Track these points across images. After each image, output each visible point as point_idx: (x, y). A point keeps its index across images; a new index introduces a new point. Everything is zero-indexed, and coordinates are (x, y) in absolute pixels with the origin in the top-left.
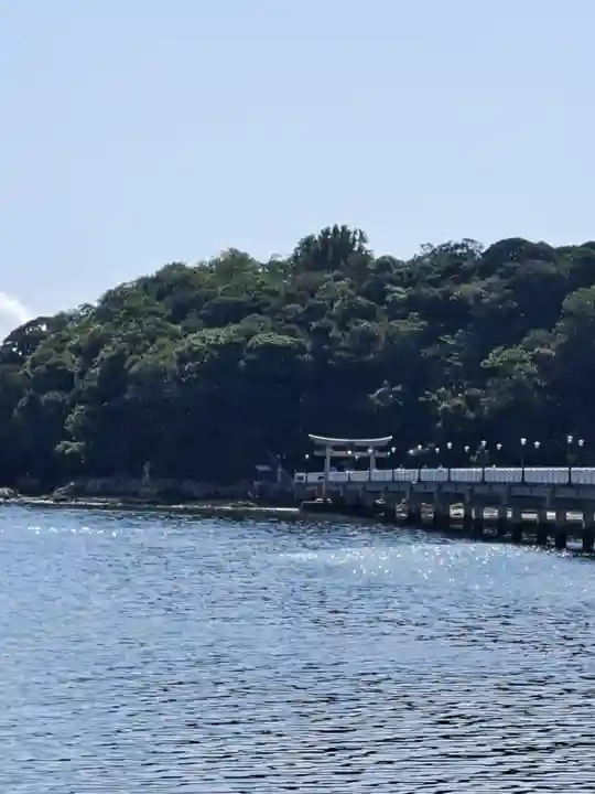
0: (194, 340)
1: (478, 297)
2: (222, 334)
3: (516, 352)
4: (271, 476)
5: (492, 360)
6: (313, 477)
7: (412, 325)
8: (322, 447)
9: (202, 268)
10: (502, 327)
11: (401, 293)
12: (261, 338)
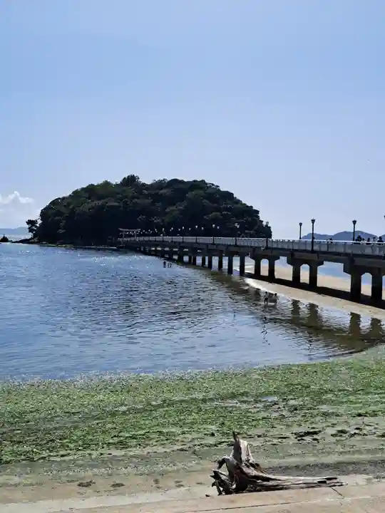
0: (93, 204)
1: (165, 194)
2: (100, 203)
3: (174, 208)
4: (111, 239)
5: (167, 210)
6: (121, 239)
7: (149, 201)
8: (122, 232)
9: (98, 185)
10: (171, 201)
11: (146, 192)
12: (109, 204)
